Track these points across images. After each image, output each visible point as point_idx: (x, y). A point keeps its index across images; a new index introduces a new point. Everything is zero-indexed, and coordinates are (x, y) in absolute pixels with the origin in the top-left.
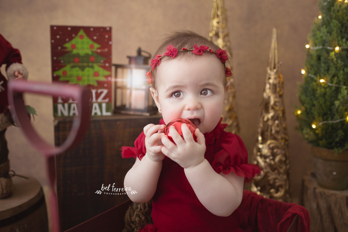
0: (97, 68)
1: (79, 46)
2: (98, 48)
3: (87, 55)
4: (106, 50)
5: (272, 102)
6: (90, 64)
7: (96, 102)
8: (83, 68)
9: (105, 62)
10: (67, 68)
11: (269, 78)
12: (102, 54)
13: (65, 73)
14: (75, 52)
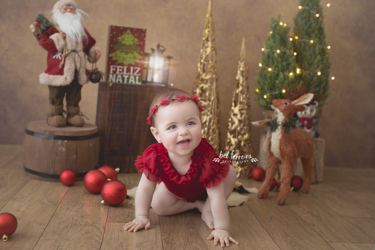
0: (135, 54)
1: (126, 39)
2: (137, 42)
3: (130, 46)
4: (142, 43)
5: (241, 82)
6: (132, 51)
7: (133, 75)
8: (127, 53)
9: (140, 51)
10: (118, 52)
11: (240, 67)
12: (139, 46)
13: (116, 55)
14: (123, 42)
